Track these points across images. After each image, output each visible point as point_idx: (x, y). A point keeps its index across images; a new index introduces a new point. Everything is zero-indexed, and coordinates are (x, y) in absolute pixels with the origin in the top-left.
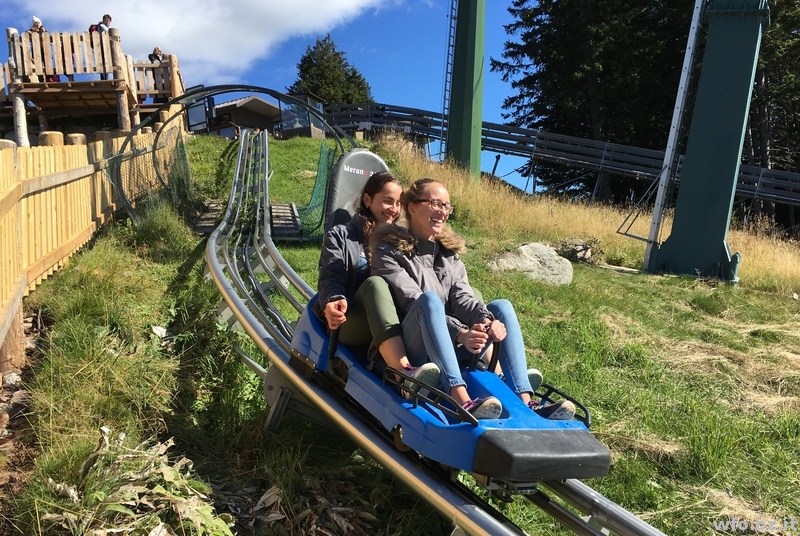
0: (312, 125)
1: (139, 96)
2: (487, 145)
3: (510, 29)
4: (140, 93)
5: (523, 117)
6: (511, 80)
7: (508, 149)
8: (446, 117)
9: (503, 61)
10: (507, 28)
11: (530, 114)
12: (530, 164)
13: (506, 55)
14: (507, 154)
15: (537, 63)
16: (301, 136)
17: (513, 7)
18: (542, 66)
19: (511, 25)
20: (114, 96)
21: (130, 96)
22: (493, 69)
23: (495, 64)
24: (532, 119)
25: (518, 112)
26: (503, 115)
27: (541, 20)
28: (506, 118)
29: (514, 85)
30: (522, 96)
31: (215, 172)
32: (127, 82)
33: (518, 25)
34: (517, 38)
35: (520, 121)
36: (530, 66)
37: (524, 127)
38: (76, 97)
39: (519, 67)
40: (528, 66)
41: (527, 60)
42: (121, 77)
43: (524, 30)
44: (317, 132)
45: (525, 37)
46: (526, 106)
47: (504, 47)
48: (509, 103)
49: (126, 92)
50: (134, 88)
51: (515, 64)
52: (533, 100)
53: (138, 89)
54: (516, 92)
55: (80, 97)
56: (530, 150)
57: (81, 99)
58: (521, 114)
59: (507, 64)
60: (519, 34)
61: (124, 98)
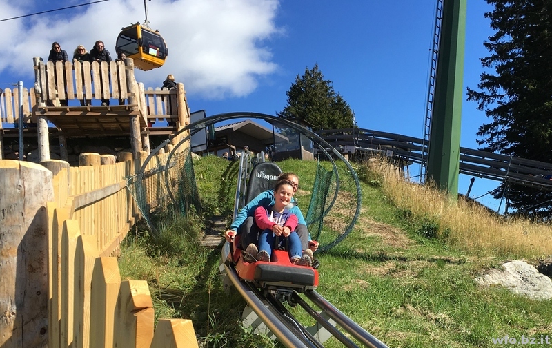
0: (302, 148)
1: (149, 119)
2: (464, 169)
3: (486, 62)
4: (150, 117)
5: (497, 144)
6: (486, 109)
7: (483, 173)
8: (426, 143)
9: (479, 91)
10: (484, 61)
11: (504, 140)
12: (503, 187)
13: (482, 86)
14: (481, 177)
15: (510, 94)
16: (294, 158)
17: (489, 42)
18: (515, 96)
19: (487, 58)
20: (127, 120)
21: (142, 120)
22: (469, 99)
23: (472, 94)
24: (505, 145)
25: (492, 138)
26: (477, 141)
27: (514, 54)
28: (480, 144)
29: (489, 113)
30: (496, 124)
31: (217, 189)
32: (139, 108)
33: (493, 58)
34: (492, 71)
35: (493, 147)
36: (504, 96)
37: (497, 152)
38: (93, 120)
39: (494, 96)
40: (502, 96)
41: (501, 91)
42: (134, 103)
43: (499, 63)
44: (307, 155)
45: (500, 69)
46: (499, 133)
47: (480, 78)
48: (484, 130)
49: (138, 116)
50: (145, 112)
51: (490, 94)
52: (506, 128)
53: (149, 113)
54: (491, 120)
55: (97, 120)
56: (503, 174)
57: (98, 122)
58: (495, 140)
59: (482, 94)
60: (494, 66)
61: (137, 122)
